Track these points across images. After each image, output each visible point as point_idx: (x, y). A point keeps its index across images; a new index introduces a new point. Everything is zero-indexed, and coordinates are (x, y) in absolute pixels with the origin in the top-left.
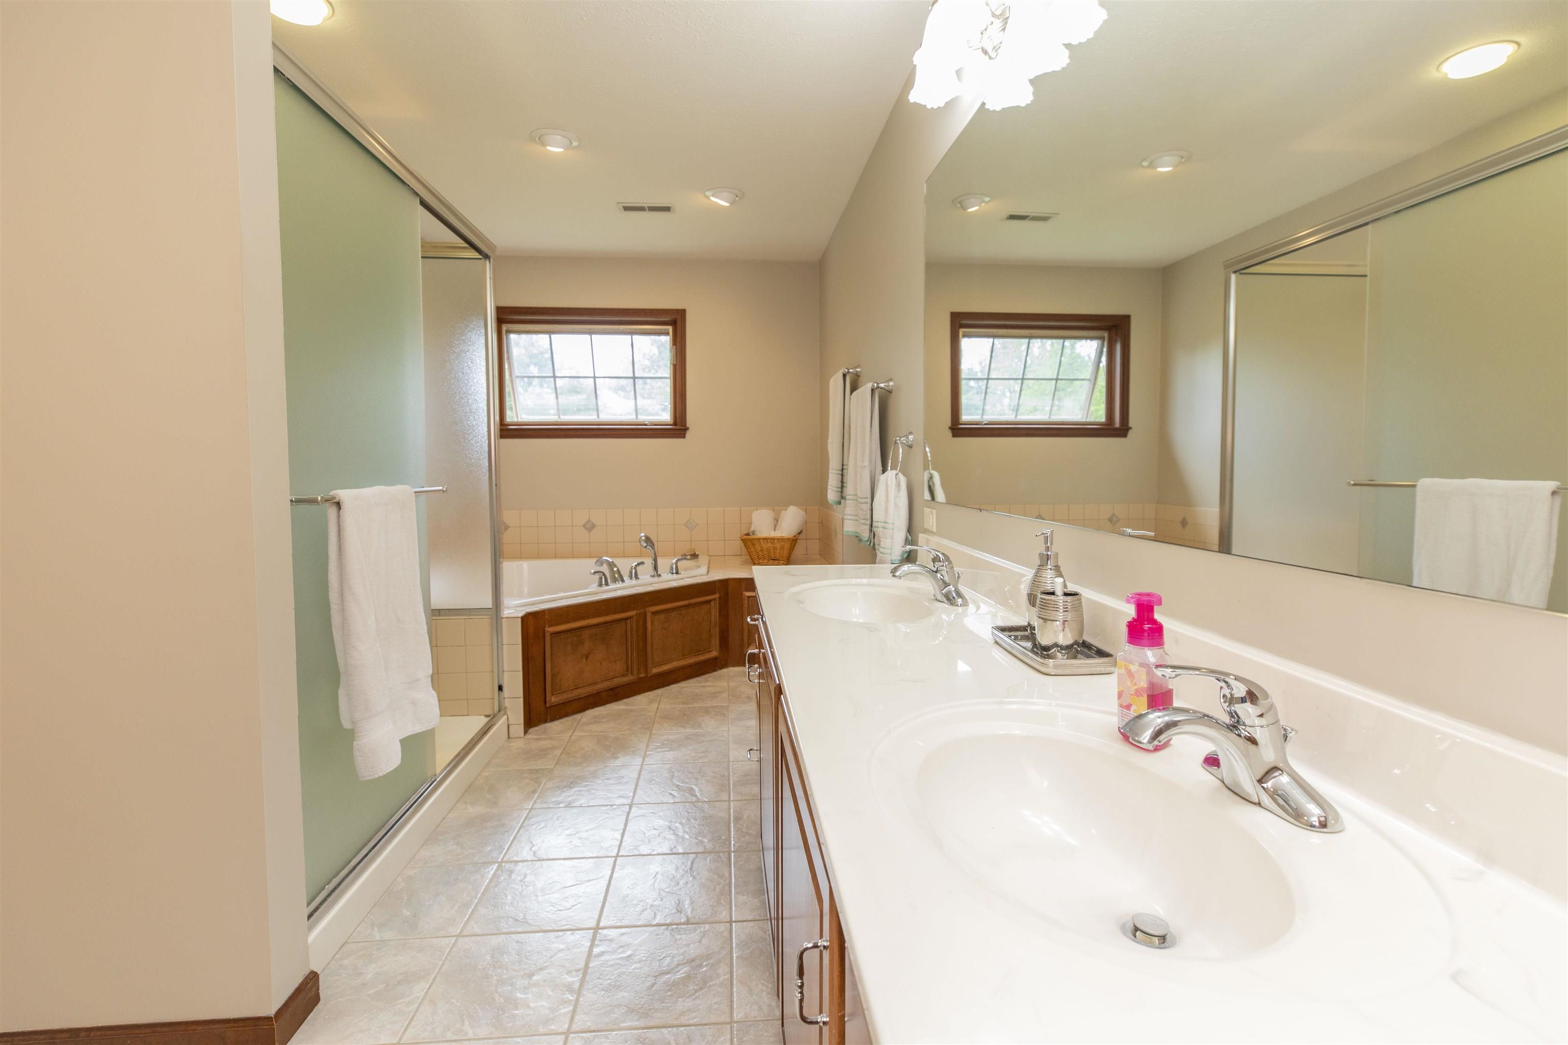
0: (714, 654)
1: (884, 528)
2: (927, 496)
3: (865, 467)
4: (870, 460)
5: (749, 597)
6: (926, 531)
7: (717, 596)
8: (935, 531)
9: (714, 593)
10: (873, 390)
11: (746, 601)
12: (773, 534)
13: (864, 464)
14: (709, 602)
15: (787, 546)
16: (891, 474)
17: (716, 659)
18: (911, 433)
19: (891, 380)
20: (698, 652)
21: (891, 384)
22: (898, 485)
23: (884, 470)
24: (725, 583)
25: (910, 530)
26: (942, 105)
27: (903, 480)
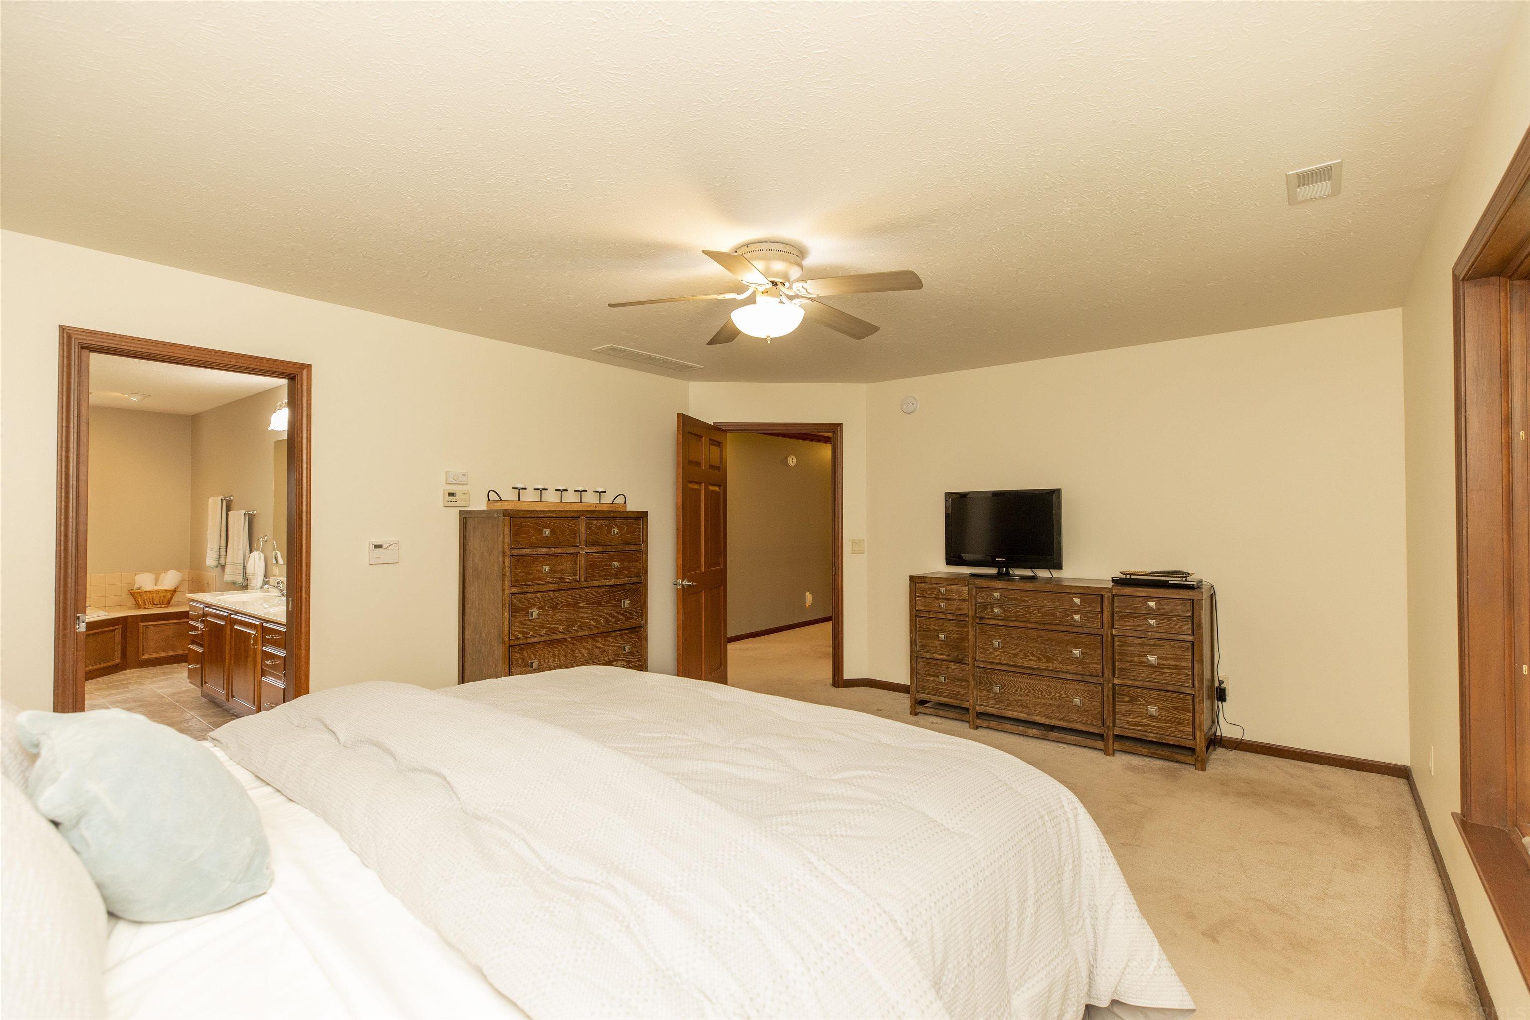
0: (117, 661)
1: (253, 576)
2: (274, 562)
3: (240, 549)
4: (243, 546)
5: (144, 626)
6: (274, 576)
7: (120, 626)
8: (278, 574)
9: (118, 625)
10: (245, 514)
11: (142, 628)
12: (156, 588)
13: (239, 548)
14: (114, 630)
15: (169, 594)
16: (255, 554)
17: (117, 665)
18: (266, 536)
19: (255, 510)
20: (106, 661)
21: (255, 512)
22: (260, 558)
23: (250, 552)
24: (125, 618)
25: (266, 576)
26: (282, 430)
27: (262, 555)
